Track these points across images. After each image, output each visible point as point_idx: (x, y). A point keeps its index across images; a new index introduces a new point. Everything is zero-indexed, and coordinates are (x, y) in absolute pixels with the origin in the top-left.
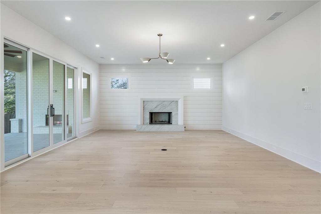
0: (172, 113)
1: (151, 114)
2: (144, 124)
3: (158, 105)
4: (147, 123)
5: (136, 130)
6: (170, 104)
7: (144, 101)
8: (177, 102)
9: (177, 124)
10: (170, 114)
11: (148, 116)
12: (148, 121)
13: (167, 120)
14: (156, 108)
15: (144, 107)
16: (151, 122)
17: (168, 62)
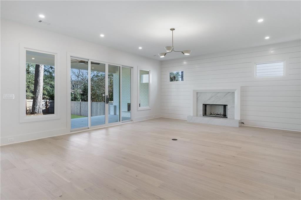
0: (227, 105)
1: (205, 106)
2: (197, 115)
3: (212, 97)
4: (201, 115)
5: (186, 121)
6: (225, 96)
7: (197, 93)
8: (233, 93)
9: (234, 119)
10: (225, 106)
11: (201, 108)
12: (201, 112)
13: (222, 113)
14: (209, 99)
15: (197, 99)
16: (205, 114)
17: (184, 54)
